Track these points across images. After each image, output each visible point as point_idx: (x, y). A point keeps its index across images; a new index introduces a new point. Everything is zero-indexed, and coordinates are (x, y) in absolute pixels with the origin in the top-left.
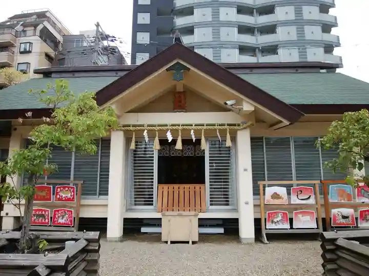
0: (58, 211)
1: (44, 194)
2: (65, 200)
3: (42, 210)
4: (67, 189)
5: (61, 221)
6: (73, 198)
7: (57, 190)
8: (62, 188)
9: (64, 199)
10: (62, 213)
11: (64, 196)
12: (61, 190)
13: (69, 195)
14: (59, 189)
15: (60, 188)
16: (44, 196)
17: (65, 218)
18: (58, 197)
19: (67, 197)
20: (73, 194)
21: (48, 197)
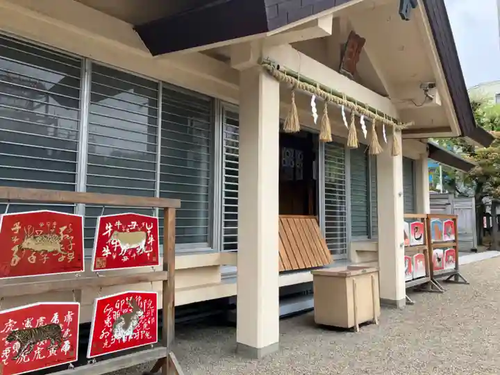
0: (112, 302)
1: (52, 245)
2: (131, 263)
3: (48, 311)
4: (134, 224)
5: (121, 334)
6: (155, 253)
7: (103, 229)
8: (118, 224)
9: (125, 259)
10: (125, 306)
11: (124, 248)
12: (114, 228)
13: (141, 246)
14: (109, 227)
15: (113, 220)
16: (53, 256)
17: (134, 323)
18: (106, 251)
19: (134, 250)
20: (151, 240)
21: (71, 257)
